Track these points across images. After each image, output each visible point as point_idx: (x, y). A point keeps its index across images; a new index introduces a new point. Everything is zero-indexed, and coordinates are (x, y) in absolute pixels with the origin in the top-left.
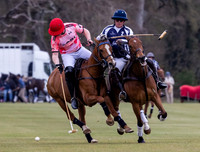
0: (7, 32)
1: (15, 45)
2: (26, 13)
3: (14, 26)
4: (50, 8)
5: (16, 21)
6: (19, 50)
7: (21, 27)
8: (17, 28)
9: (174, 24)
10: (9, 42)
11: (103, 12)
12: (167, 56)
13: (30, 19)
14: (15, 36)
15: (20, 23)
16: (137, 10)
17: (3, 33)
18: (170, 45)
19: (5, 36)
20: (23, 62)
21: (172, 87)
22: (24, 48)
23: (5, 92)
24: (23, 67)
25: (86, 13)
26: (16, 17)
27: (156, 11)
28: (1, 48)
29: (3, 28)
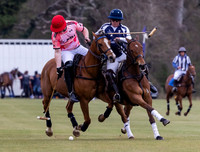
0: (47, 28)
2: (66, 10)
4: (90, 5)
10: (48, 39)
11: (142, 9)
13: (70, 15)
16: (177, 7)
17: (43, 29)
19: (44, 33)
26: (56, 13)
27: (195, 8)
28: (40, 44)
29: (42, 24)
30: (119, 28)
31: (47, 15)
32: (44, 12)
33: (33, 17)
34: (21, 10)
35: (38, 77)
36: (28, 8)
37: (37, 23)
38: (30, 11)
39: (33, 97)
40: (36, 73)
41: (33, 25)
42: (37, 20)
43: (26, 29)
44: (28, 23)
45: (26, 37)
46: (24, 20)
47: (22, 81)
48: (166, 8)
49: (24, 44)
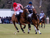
0: (7, 6)
1: (9, 9)
2: (12, 1)
3: (9, 4)
5: (10, 3)
6: (10, 11)
7: (11, 5)
8: (10, 5)
9: (49, 4)
10: (8, 9)
12: (47, 12)
13: (13, 3)
14: (9, 7)
15: (10, 4)
17: (6, 6)
18: (48, 9)
19: (7, 7)
20: (11, 14)
21: (48, 20)
22: (12, 10)
23: (7, 21)
24: (11, 15)
25: (27, 1)
26: (10, 2)
27: (45, 1)
28: (6, 10)
29: (6, 5)
30: (31, 6)
31: (7, 3)
32: (7, 2)
33: (4, 3)
34: (1, 2)
35: (5, 18)
36: (3, 1)
37: (5, 5)
38: (3, 2)
39: (4, 23)
40: (5, 17)
41: (4, 5)
42: (5, 4)
43: (2, 6)
44: (3, 5)
45: (2, 8)
46: (2, 4)
47: (1, 19)
48: (37, 1)
49: (2, 10)
